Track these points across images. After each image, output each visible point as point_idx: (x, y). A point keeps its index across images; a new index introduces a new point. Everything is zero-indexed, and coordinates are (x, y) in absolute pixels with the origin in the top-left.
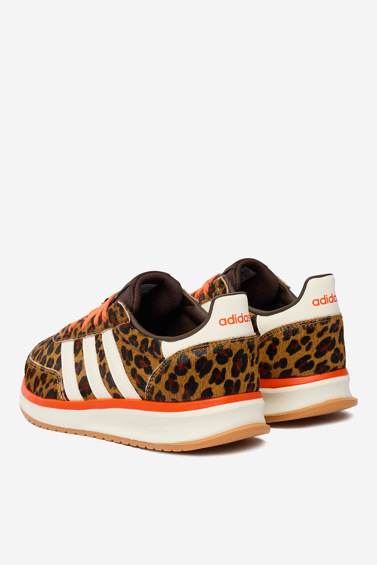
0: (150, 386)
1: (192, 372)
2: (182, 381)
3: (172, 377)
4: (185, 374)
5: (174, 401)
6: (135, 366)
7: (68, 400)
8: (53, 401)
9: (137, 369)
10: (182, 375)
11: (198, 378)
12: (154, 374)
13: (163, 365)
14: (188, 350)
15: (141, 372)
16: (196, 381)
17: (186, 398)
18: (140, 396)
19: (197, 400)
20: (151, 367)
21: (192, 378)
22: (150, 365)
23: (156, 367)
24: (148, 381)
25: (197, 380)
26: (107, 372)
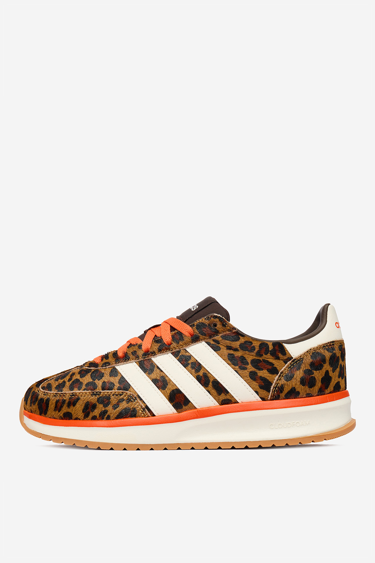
0: (277, 385)
1: (327, 367)
2: (318, 375)
3: (308, 372)
4: (321, 369)
5: (309, 395)
6: (253, 369)
7: (154, 415)
8: (131, 419)
9: (257, 371)
10: (319, 370)
11: (331, 372)
12: (281, 373)
13: (291, 364)
14: (320, 347)
15: (264, 373)
16: (330, 375)
17: (321, 392)
18: (260, 398)
19: (331, 393)
20: (276, 368)
21: (327, 372)
22: (274, 366)
23: (283, 368)
24: (275, 381)
25: (331, 373)
26: (211, 380)
